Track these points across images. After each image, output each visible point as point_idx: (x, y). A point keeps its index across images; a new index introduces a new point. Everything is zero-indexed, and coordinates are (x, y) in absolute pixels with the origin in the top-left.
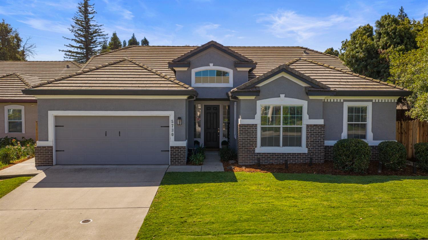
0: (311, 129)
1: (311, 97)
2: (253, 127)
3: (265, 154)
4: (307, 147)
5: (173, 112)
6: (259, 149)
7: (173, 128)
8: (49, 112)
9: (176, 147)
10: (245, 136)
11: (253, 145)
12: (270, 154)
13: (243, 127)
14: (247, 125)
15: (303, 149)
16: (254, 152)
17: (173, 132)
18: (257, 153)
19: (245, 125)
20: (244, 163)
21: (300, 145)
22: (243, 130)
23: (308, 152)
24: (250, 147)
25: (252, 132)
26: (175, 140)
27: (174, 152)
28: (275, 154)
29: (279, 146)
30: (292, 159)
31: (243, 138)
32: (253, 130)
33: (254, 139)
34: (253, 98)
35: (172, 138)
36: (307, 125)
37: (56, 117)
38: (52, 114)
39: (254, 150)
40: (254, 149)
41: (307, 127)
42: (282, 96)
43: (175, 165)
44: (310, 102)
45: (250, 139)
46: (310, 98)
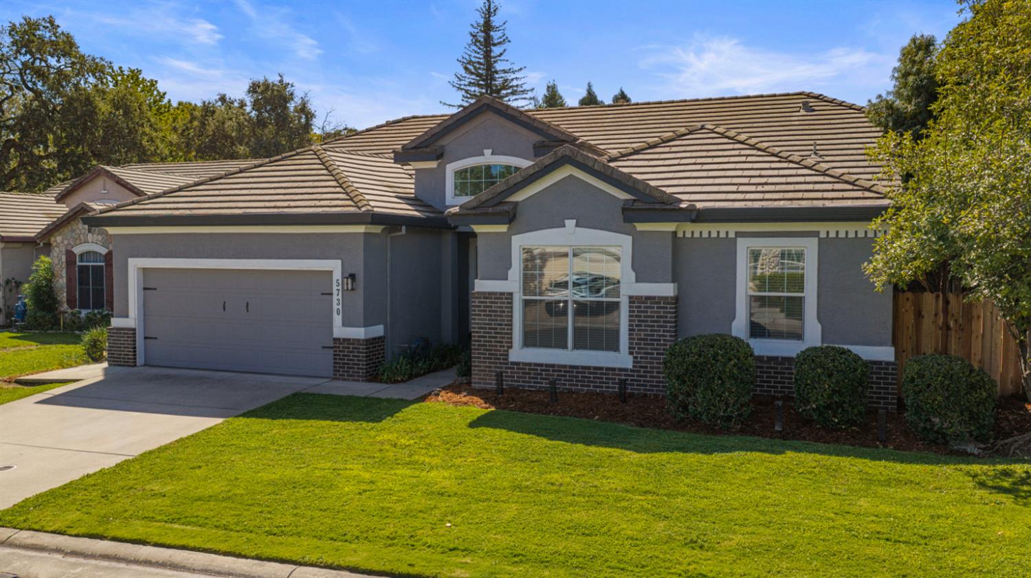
0: (640, 307)
1: (640, 227)
2: (502, 299)
3: (529, 364)
4: (631, 353)
5: (339, 262)
6: (519, 354)
7: (340, 297)
8: (130, 260)
9: (345, 340)
10: (486, 320)
11: (502, 342)
12: (541, 365)
13: (480, 298)
14: (490, 293)
15: (622, 359)
16: (507, 359)
17: (340, 307)
18: (513, 363)
19: (485, 293)
20: (484, 384)
21: (615, 347)
22: (480, 306)
23: (634, 366)
24: (496, 346)
25: (500, 312)
26: (344, 325)
27: (340, 351)
28: (553, 366)
29: (565, 347)
30: (592, 382)
31: (480, 324)
32: (502, 307)
33: (504, 329)
34: (503, 228)
35: (337, 319)
36: (630, 297)
37: (145, 271)
38: (135, 264)
39: (507, 355)
40: (508, 351)
41: (630, 302)
42: (570, 223)
43: (343, 380)
44: (638, 238)
45: (496, 329)
46: (638, 229)
